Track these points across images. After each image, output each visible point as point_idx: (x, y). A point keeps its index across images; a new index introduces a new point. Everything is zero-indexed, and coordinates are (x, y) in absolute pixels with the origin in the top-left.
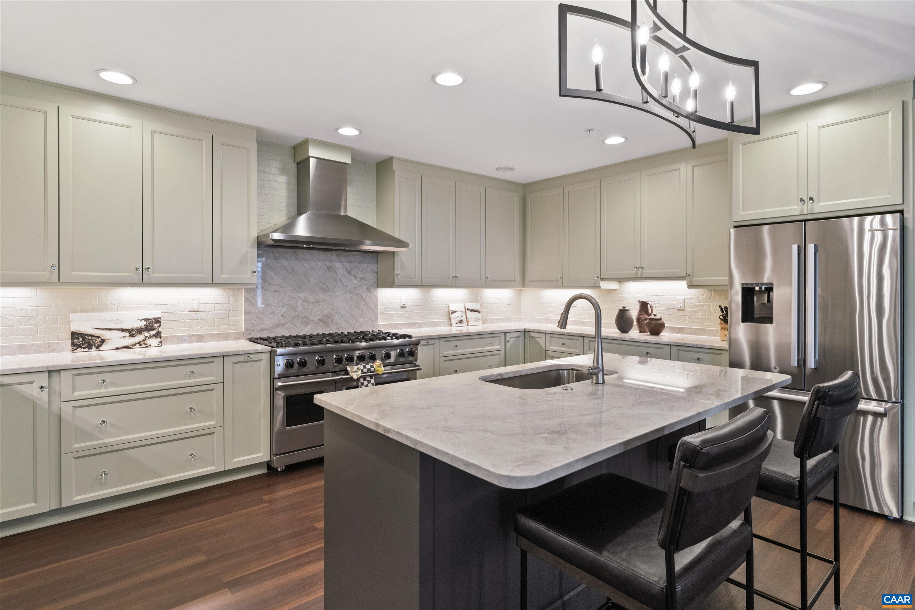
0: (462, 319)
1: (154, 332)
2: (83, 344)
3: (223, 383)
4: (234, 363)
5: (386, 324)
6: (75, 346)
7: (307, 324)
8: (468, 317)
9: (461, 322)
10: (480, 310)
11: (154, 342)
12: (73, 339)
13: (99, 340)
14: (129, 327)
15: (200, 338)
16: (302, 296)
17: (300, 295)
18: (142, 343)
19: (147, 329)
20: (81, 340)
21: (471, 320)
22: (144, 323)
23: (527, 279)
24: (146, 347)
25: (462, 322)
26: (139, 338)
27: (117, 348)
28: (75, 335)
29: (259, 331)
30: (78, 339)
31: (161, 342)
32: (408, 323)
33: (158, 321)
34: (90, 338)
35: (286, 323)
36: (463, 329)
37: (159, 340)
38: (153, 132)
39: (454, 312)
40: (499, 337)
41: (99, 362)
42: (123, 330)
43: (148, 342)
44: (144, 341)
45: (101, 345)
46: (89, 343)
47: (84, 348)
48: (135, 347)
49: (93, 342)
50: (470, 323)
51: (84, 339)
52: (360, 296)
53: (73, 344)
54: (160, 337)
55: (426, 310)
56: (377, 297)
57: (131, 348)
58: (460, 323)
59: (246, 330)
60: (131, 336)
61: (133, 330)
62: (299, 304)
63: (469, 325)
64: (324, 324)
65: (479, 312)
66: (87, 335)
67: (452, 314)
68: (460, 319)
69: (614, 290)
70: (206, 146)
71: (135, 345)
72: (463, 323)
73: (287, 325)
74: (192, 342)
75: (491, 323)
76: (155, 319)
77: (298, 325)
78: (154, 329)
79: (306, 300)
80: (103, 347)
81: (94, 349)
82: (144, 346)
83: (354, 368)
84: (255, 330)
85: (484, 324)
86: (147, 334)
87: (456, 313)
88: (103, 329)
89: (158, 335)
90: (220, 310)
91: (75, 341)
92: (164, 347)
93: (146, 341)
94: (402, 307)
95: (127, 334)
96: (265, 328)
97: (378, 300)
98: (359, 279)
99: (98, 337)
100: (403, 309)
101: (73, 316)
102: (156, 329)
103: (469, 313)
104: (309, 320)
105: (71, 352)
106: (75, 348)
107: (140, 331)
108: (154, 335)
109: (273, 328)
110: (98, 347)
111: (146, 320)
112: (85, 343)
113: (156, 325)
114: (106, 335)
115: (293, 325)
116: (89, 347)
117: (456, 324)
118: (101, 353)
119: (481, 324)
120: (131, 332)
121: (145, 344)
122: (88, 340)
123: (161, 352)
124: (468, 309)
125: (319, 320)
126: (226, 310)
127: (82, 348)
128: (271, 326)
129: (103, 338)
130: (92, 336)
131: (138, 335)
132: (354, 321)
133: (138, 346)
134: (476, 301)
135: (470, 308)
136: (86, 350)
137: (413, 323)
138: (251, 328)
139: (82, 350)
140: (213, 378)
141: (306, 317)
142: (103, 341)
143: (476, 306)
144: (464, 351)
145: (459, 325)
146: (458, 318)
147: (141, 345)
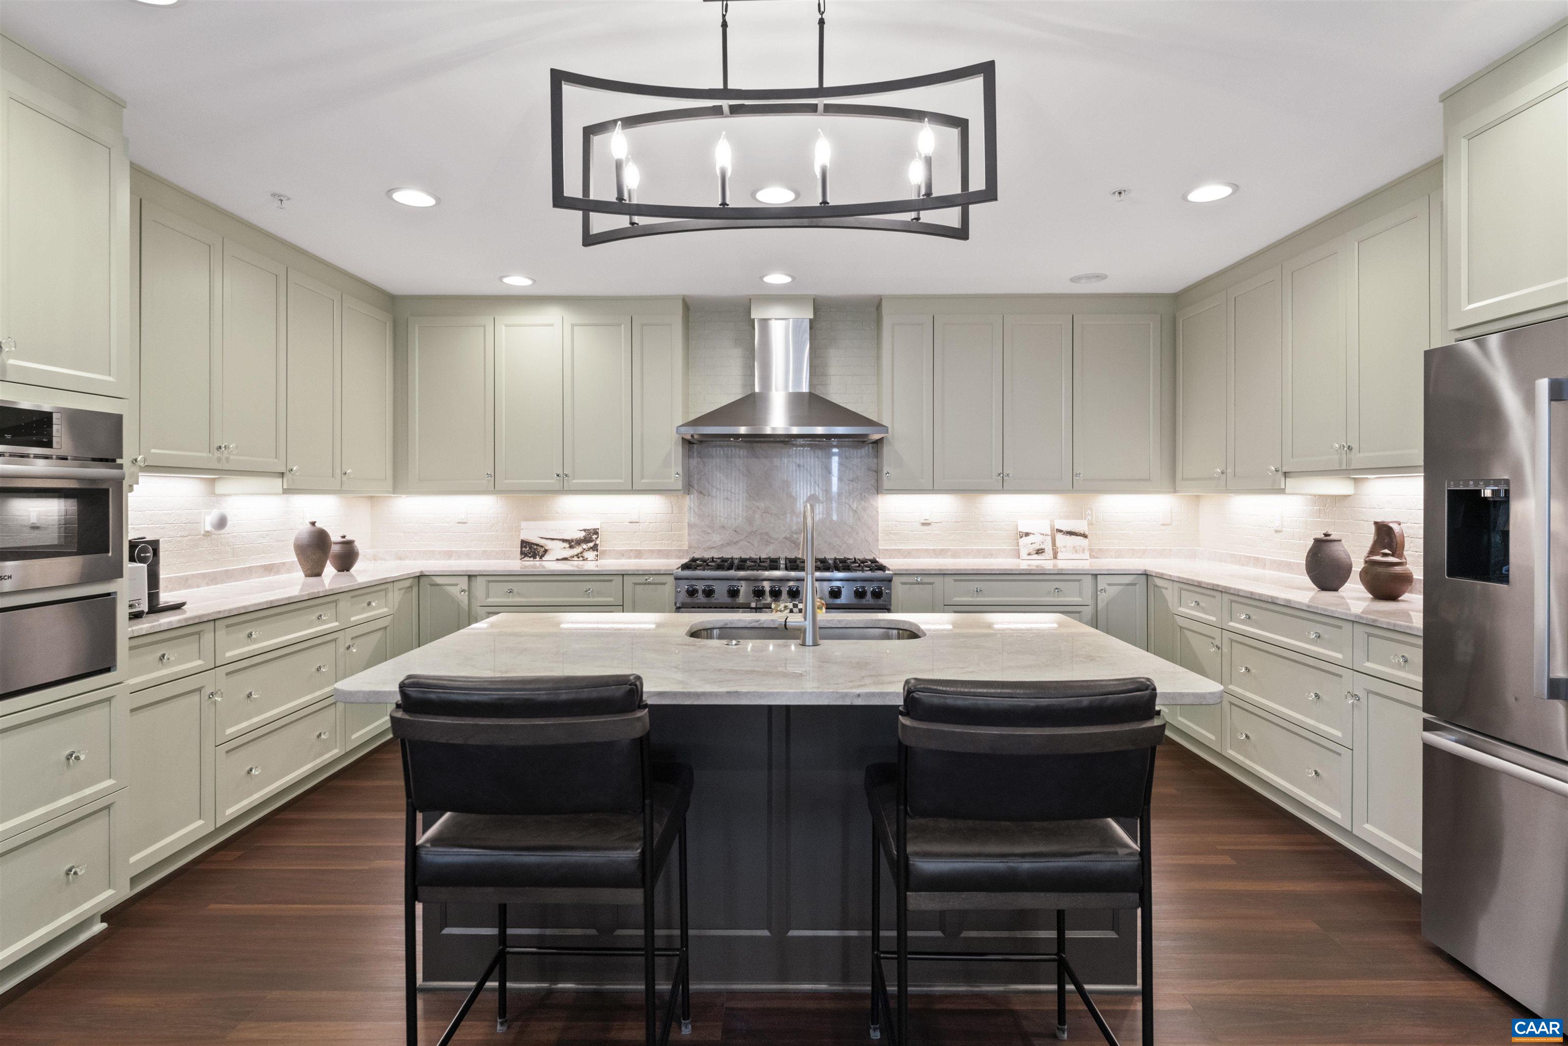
0: (1042, 547)
1: (591, 544)
2: (529, 554)
3: (623, 606)
4: (635, 584)
5: (893, 550)
6: (524, 554)
7: (768, 543)
8: (1058, 543)
9: (1039, 552)
10: (1087, 533)
11: (590, 555)
12: (522, 547)
13: (543, 550)
14: (569, 538)
15: (639, 554)
16: (762, 505)
17: (758, 504)
18: (580, 555)
19: (586, 540)
20: (528, 549)
21: (1063, 549)
22: (582, 535)
23: (1179, 476)
24: (583, 560)
25: (1043, 552)
26: (578, 550)
27: (558, 560)
28: (524, 543)
29: (705, 550)
30: (526, 547)
31: (597, 556)
32: (933, 550)
33: (596, 532)
34: (535, 547)
35: (740, 540)
36: (1046, 563)
37: (595, 553)
38: (573, 326)
39: (1027, 534)
40: (1079, 581)
41: (540, 570)
42: (564, 541)
43: (586, 554)
44: (581, 553)
45: (544, 555)
46: (535, 552)
47: (530, 557)
48: (573, 559)
49: (538, 552)
50: (1060, 556)
51: (530, 548)
52: (847, 506)
53: (522, 553)
54: (597, 551)
55: (970, 530)
56: (877, 507)
57: (569, 560)
58: (1037, 553)
59: (690, 547)
60: (571, 547)
61: (572, 541)
62: (757, 516)
63: (1058, 558)
64: (793, 545)
65: (1085, 536)
66: (533, 544)
67: (1021, 537)
68: (1038, 547)
69: (1345, 496)
70: (624, 330)
71: (573, 557)
72: (1043, 554)
73: (741, 543)
74: (630, 558)
75: (1116, 558)
76: (594, 529)
77: (756, 544)
78: (591, 541)
79: (766, 511)
80: (546, 558)
81: (538, 559)
82: (581, 559)
83: (780, 605)
84: (700, 548)
85: (1095, 557)
86: (585, 546)
87: (1031, 536)
88: (547, 539)
89: (595, 548)
90: (662, 522)
91: (524, 549)
92: (601, 562)
93: (583, 553)
94: (923, 524)
95: (567, 545)
96: (713, 546)
97: (878, 512)
98: (847, 482)
99: (542, 547)
100: (925, 528)
101: (524, 524)
102: (593, 541)
103: (1059, 536)
104: (771, 538)
105: (520, 561)
106: (523, 556)
107: (579, 542)
108: (591, 548)
109: (722, 545)
110: (541, 558)
111: (585, 530)
112: (531, 551)
113: (594, 537)
114: (549, 545)
115: (749, 544)
116: (534, 557)
117: (1029, 554)
118: (544, 563)
119: (1088, 557)
120: (571, 543)
121: (583, 557)
122: (534, 549)
123: (597, 566)
124: (1060, 531)
125: (784, 538)
126: (669, 522)
127: (528, 557)
128: (721, 543)
129: (546, 548)
130: (538, 545)
131: (577, 547)
132: (838, 543)
133: (576, 558)
134: (1081, 517)
135: (1064, 529)
136: (532, 559)
137: (943, 550)
138: (695, 545)
139: (528, 559)
140: (612, 599)
141: (767, 534)
142: (546, 551)
143: (1080, 526)
144: (991, 599)
145: (1036, 557)
146: (1034, 546)
147: (578, 558)
